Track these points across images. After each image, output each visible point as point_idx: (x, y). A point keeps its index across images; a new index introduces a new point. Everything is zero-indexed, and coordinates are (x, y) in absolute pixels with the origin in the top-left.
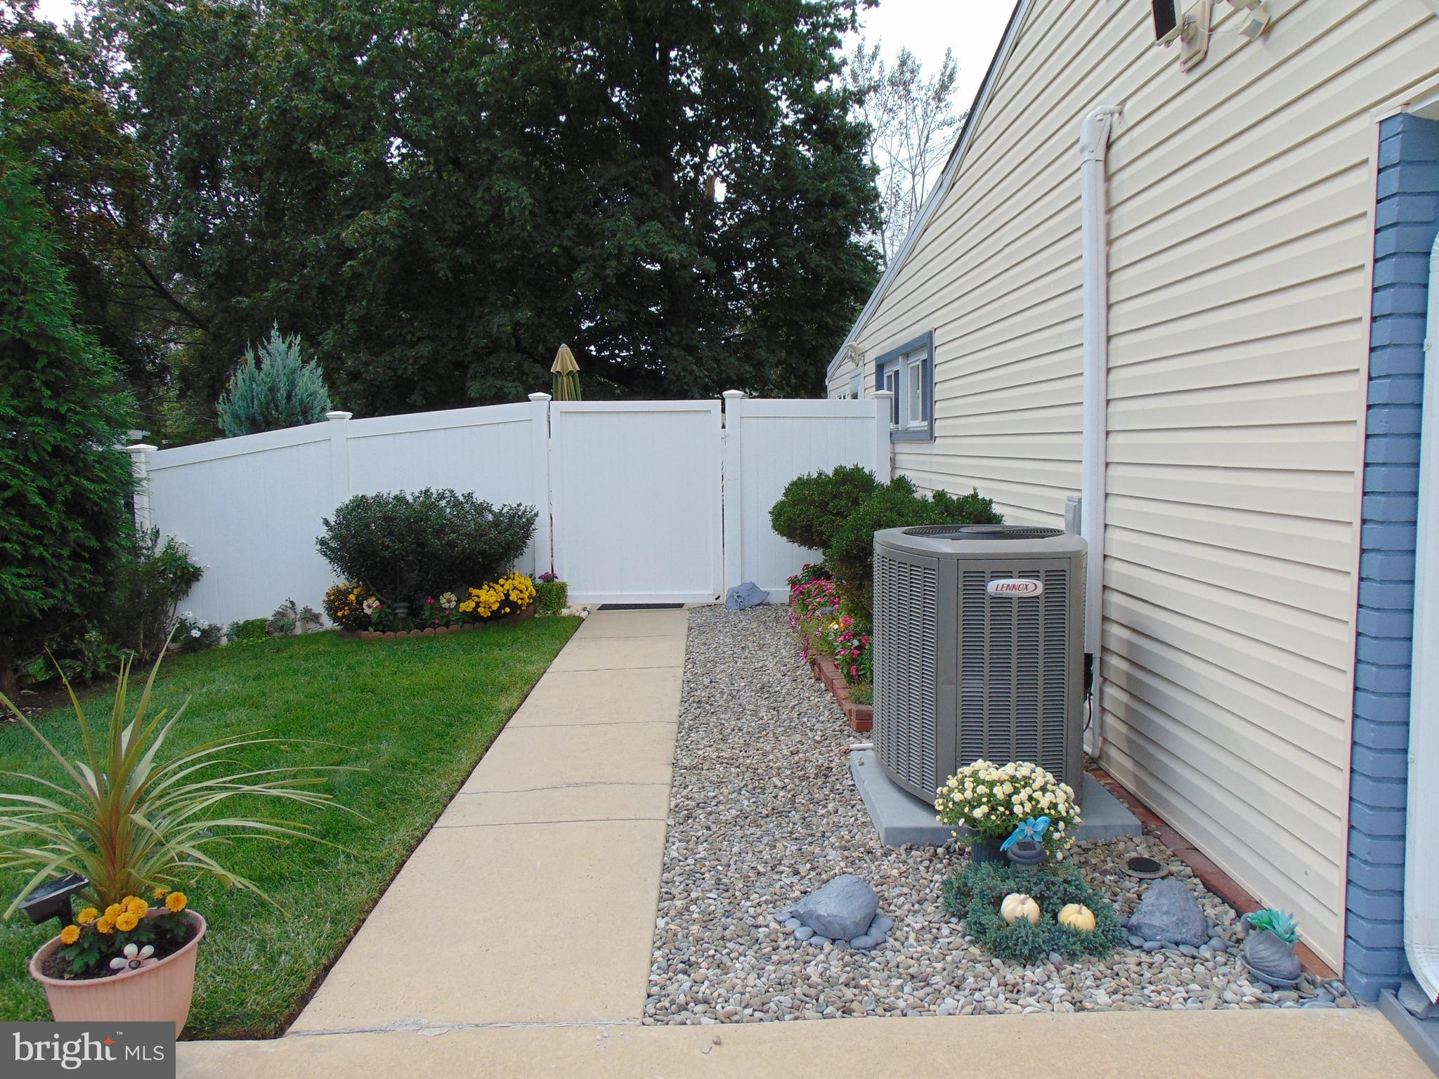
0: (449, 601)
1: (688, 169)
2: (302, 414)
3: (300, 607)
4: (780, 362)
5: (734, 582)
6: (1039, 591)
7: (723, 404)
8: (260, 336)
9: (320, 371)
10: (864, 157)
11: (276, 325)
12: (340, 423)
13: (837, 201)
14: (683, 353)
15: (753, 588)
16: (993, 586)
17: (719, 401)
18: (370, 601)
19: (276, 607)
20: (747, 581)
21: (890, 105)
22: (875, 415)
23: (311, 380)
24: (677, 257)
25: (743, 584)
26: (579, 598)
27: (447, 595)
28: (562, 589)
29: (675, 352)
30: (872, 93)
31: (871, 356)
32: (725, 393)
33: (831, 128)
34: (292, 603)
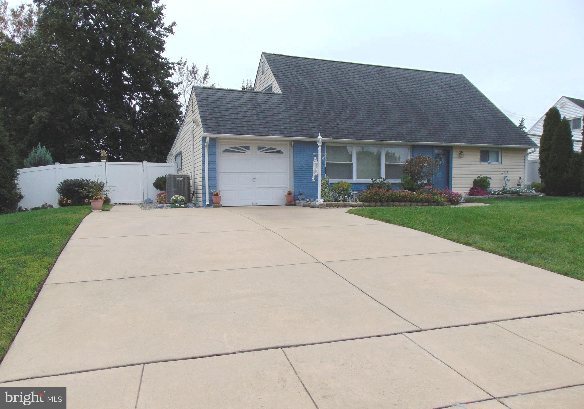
0: (87, 200)
1: (126, 99)
2: (47, 163)
3: (48, 204)
4: (155, 157)
5: (146, 198)
6: (182, 179)
7: (143, 164)
8: (36, 146)
9: (50, 154)
10: (178, 103)
11: (40, 144)
12: (58, 165)
13: (170, 115)
14: (129, 154)
15: (150, 199)
16: (177, 178)
17: (142, 163)
18: (69, 200)
19: (42, 204)
20: (149, 198)
21: (190, 80)
22: (174, 166)
23: (49, 156)
24: (128, 129)
25: (148, 199)
26: (113, 202)
27: (86, 199)
28: (110, 199)
29: (126, 153)
30: (180, 84)
31: (174, 155)
32: (143, 161)
33: (169, 94)
34: (46, 203)
